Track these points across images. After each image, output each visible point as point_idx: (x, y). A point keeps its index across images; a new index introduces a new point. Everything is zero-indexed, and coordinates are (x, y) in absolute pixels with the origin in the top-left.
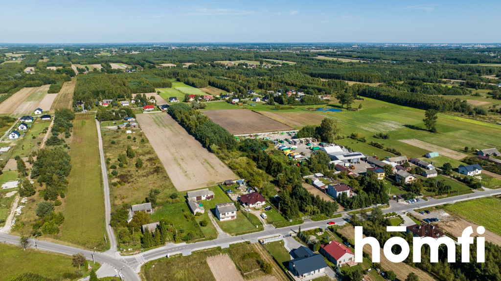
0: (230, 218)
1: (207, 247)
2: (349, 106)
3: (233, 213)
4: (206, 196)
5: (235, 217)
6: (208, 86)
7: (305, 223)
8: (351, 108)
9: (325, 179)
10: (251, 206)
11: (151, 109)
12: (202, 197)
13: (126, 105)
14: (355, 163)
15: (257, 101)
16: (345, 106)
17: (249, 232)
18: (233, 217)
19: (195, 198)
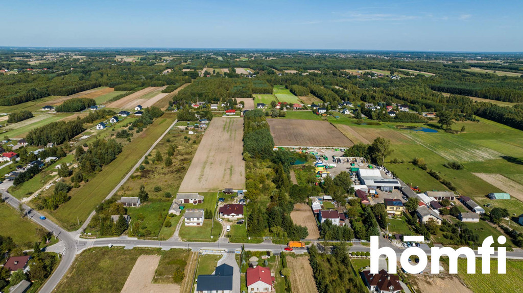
0: (195, 224)
1: (149, 246)
2: (449, 127)
3: (198, 219)
4: (193, 200)
5: (201, 225)
6: (310, 95)
7: (263, 243)
8: (451, 129)
9: (333, 203)
10: (226, 216)
11: (232, 113)
12: (190, 200)
13: (214, 108)
14: (386, 191)
15: (346, 113)
16: (445, 126)
17: (201, 241)
18: (198, 224)
19: (183, 200)
